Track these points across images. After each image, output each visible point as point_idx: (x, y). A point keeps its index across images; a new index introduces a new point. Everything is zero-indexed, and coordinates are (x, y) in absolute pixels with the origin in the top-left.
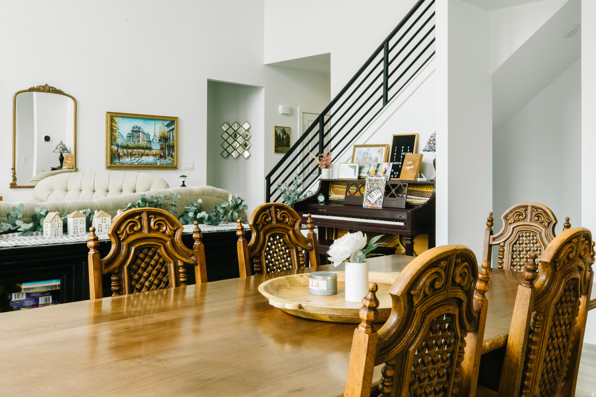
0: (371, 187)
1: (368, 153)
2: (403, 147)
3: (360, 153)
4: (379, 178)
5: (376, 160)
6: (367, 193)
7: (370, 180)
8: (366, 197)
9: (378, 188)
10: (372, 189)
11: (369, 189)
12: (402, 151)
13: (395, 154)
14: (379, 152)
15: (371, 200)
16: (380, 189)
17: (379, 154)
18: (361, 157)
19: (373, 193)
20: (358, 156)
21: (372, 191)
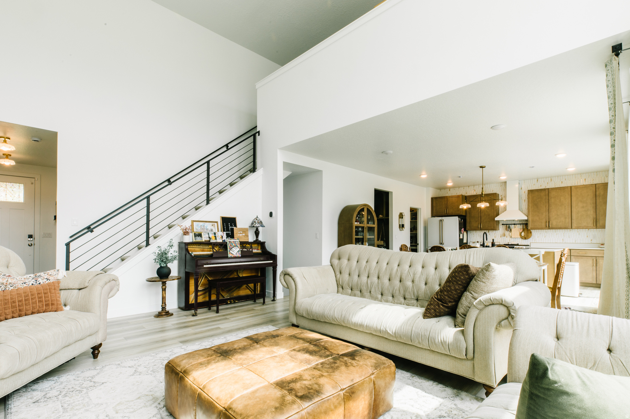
0: (231, 245)
1: (204, 226)
2: (229, 224)
3: (198, 226)
4: (235, 241)
5: (212, 230)
6: (229, 249)
7: (230, 242)
8: (230, 251)
9: (236, 246)
10: (232, 247)
11: (230, 247)
12: (229, 226)
13: (225, 227)
14: (213, 225)
15: (233, 253)
16: (238, 247)
17: (213, 227)
18: (200, 228)
19: (233, 249)
20: (197, 227)
21: (232, 248)
